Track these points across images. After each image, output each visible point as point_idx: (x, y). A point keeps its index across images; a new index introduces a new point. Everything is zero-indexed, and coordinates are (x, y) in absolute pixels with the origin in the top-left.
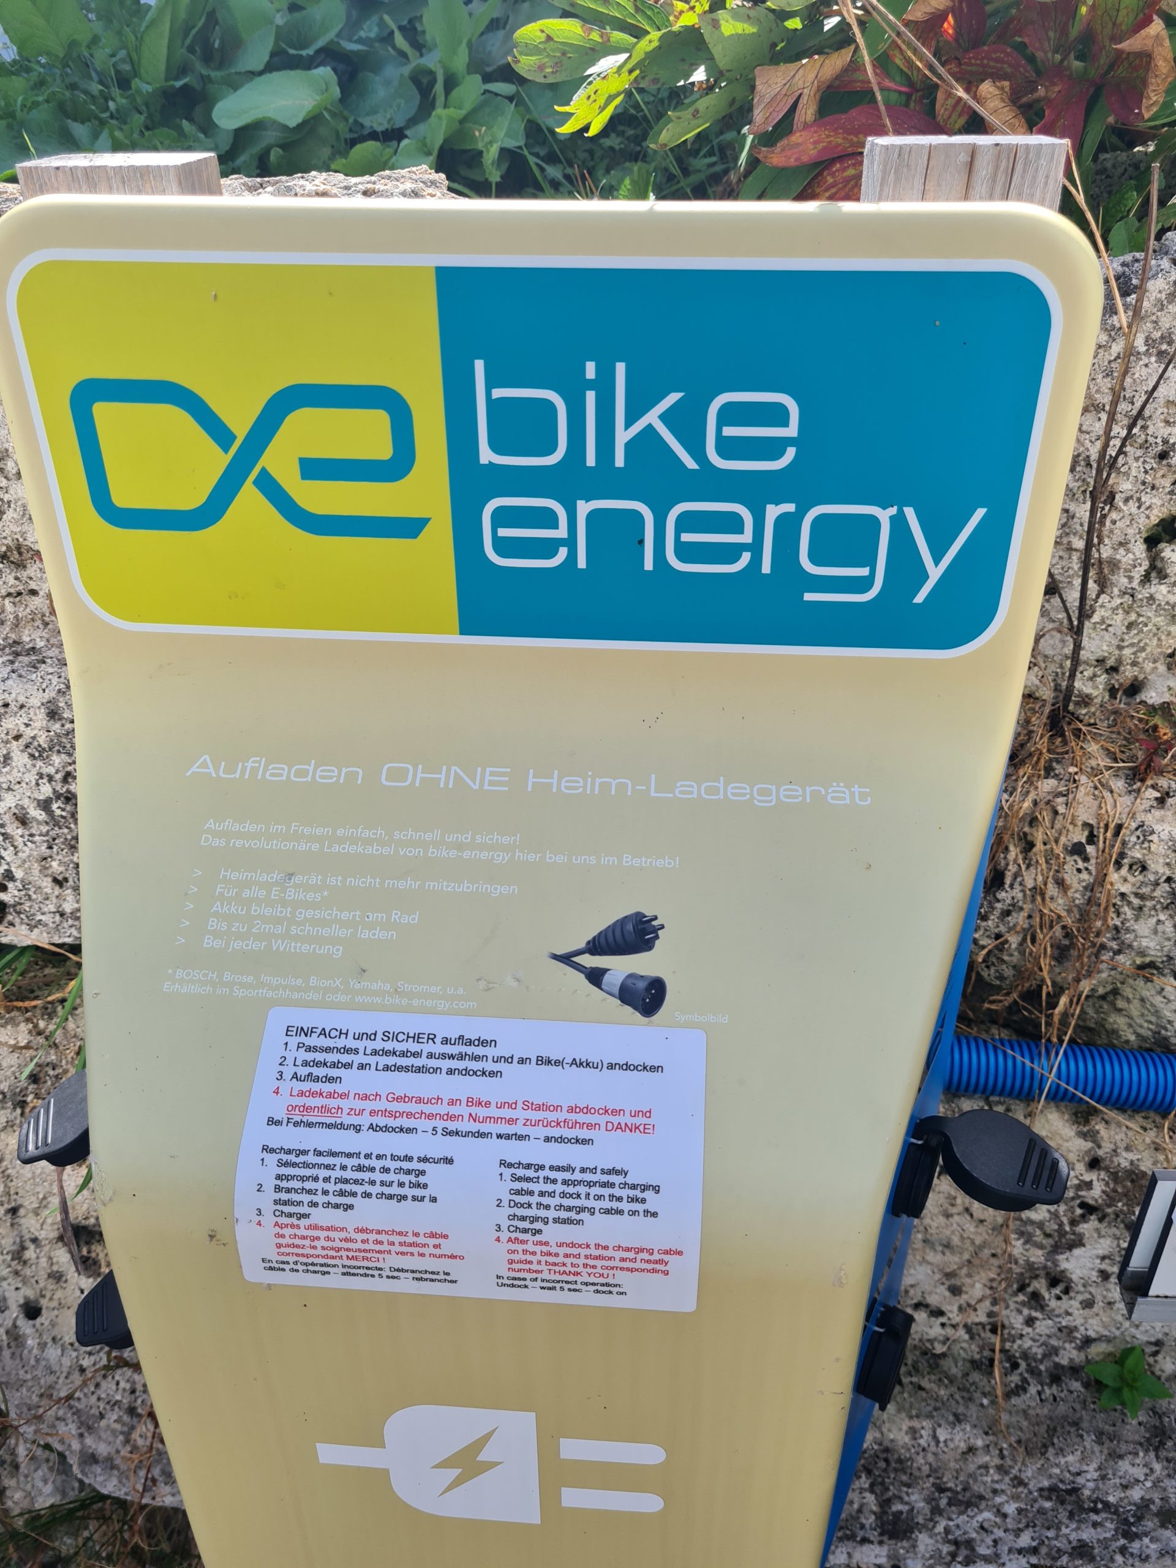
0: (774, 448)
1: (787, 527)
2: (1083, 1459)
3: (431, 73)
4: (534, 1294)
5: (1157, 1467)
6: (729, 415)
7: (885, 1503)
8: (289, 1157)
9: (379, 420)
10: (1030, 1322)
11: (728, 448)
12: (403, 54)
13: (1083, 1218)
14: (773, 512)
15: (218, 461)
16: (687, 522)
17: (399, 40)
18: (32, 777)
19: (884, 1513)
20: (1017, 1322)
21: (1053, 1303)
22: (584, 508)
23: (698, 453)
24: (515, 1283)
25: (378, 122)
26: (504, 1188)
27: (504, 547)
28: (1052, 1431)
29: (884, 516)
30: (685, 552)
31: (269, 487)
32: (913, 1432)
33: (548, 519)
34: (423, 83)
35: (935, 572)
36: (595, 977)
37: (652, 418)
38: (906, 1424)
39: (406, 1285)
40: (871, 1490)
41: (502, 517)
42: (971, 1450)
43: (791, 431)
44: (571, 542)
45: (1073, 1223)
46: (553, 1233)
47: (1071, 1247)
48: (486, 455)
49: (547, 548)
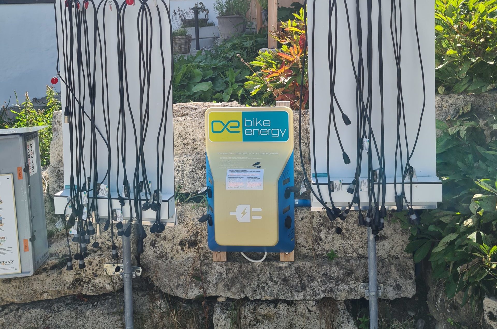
0: (269, 124)
1: (270, 131)
2: (327, 267)
3: (228, 82)
4: (250, 189)
5: (338, 268)
6: (265, 122)
7: (301, 281)
8: (230, 178)
9: (237, 123)
10: (318, 247)
11: (265, 124)
12: (222, 77)
13: (321, 226)
14: (269, 130)
15: (224, 127)
16: (262, 131)
17: (222, 75)
18: (189, 169)
19: (301, 283)
20: (316, 248)
21: (321, 244)
22: (253, 130)
23: (263, 125)
24: (248, 188)
25: (219, 89)
26: (248, 179)
27: (247, 133)
28: (322, 264)
29: (278, 130)
30: (262, 133)
31: (227, 129)
32: (303, 264)
33: (251, 131)
34: (227, 83)
35: (283, 134)
36: (255, 166)
37: (259, 122)
38: (302, 263)
39: (240, 189)
40: (298, 277)
41: (247, 131)
42: (311, 267)
43: (270, 123)
44: (252, 133)
45: (320, 227)
46: (252, 182)
47: (321, 232)
48: (245, 126)
49: (251, 133)
